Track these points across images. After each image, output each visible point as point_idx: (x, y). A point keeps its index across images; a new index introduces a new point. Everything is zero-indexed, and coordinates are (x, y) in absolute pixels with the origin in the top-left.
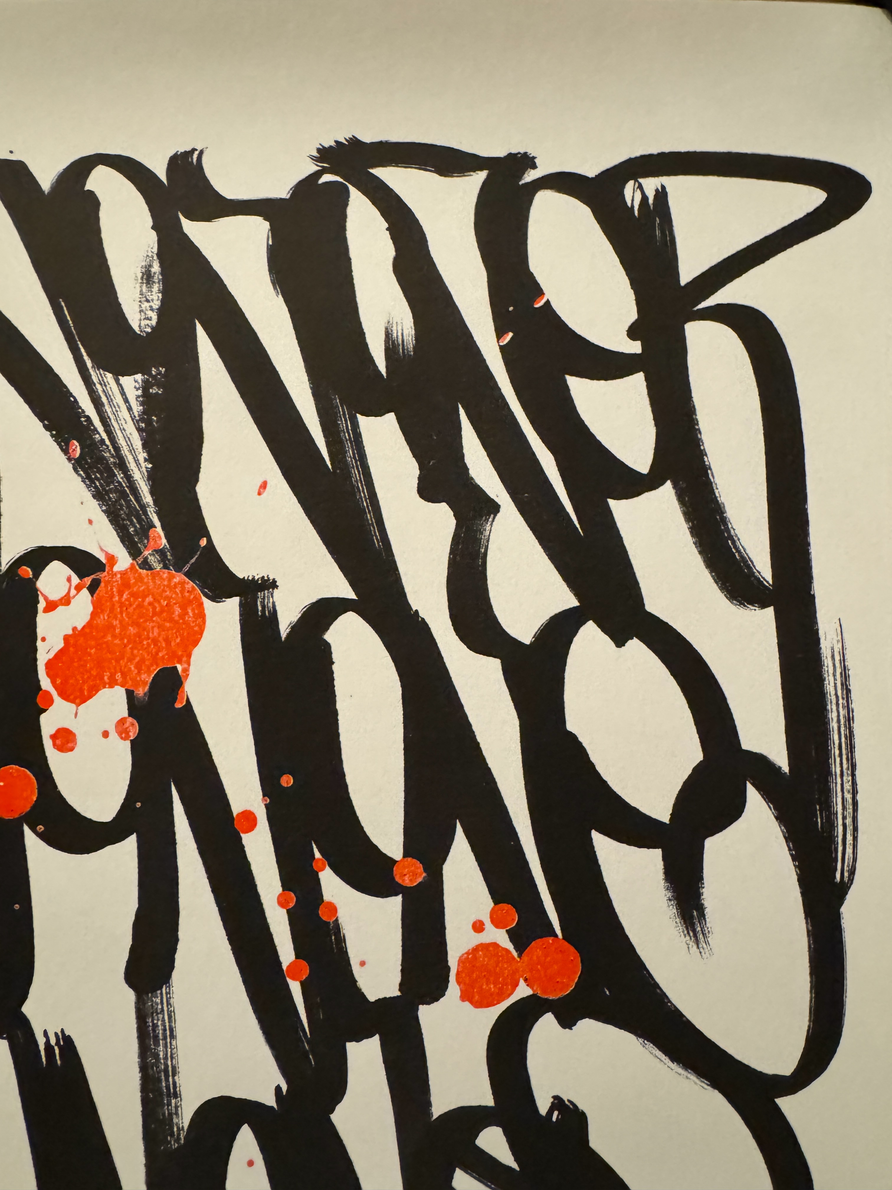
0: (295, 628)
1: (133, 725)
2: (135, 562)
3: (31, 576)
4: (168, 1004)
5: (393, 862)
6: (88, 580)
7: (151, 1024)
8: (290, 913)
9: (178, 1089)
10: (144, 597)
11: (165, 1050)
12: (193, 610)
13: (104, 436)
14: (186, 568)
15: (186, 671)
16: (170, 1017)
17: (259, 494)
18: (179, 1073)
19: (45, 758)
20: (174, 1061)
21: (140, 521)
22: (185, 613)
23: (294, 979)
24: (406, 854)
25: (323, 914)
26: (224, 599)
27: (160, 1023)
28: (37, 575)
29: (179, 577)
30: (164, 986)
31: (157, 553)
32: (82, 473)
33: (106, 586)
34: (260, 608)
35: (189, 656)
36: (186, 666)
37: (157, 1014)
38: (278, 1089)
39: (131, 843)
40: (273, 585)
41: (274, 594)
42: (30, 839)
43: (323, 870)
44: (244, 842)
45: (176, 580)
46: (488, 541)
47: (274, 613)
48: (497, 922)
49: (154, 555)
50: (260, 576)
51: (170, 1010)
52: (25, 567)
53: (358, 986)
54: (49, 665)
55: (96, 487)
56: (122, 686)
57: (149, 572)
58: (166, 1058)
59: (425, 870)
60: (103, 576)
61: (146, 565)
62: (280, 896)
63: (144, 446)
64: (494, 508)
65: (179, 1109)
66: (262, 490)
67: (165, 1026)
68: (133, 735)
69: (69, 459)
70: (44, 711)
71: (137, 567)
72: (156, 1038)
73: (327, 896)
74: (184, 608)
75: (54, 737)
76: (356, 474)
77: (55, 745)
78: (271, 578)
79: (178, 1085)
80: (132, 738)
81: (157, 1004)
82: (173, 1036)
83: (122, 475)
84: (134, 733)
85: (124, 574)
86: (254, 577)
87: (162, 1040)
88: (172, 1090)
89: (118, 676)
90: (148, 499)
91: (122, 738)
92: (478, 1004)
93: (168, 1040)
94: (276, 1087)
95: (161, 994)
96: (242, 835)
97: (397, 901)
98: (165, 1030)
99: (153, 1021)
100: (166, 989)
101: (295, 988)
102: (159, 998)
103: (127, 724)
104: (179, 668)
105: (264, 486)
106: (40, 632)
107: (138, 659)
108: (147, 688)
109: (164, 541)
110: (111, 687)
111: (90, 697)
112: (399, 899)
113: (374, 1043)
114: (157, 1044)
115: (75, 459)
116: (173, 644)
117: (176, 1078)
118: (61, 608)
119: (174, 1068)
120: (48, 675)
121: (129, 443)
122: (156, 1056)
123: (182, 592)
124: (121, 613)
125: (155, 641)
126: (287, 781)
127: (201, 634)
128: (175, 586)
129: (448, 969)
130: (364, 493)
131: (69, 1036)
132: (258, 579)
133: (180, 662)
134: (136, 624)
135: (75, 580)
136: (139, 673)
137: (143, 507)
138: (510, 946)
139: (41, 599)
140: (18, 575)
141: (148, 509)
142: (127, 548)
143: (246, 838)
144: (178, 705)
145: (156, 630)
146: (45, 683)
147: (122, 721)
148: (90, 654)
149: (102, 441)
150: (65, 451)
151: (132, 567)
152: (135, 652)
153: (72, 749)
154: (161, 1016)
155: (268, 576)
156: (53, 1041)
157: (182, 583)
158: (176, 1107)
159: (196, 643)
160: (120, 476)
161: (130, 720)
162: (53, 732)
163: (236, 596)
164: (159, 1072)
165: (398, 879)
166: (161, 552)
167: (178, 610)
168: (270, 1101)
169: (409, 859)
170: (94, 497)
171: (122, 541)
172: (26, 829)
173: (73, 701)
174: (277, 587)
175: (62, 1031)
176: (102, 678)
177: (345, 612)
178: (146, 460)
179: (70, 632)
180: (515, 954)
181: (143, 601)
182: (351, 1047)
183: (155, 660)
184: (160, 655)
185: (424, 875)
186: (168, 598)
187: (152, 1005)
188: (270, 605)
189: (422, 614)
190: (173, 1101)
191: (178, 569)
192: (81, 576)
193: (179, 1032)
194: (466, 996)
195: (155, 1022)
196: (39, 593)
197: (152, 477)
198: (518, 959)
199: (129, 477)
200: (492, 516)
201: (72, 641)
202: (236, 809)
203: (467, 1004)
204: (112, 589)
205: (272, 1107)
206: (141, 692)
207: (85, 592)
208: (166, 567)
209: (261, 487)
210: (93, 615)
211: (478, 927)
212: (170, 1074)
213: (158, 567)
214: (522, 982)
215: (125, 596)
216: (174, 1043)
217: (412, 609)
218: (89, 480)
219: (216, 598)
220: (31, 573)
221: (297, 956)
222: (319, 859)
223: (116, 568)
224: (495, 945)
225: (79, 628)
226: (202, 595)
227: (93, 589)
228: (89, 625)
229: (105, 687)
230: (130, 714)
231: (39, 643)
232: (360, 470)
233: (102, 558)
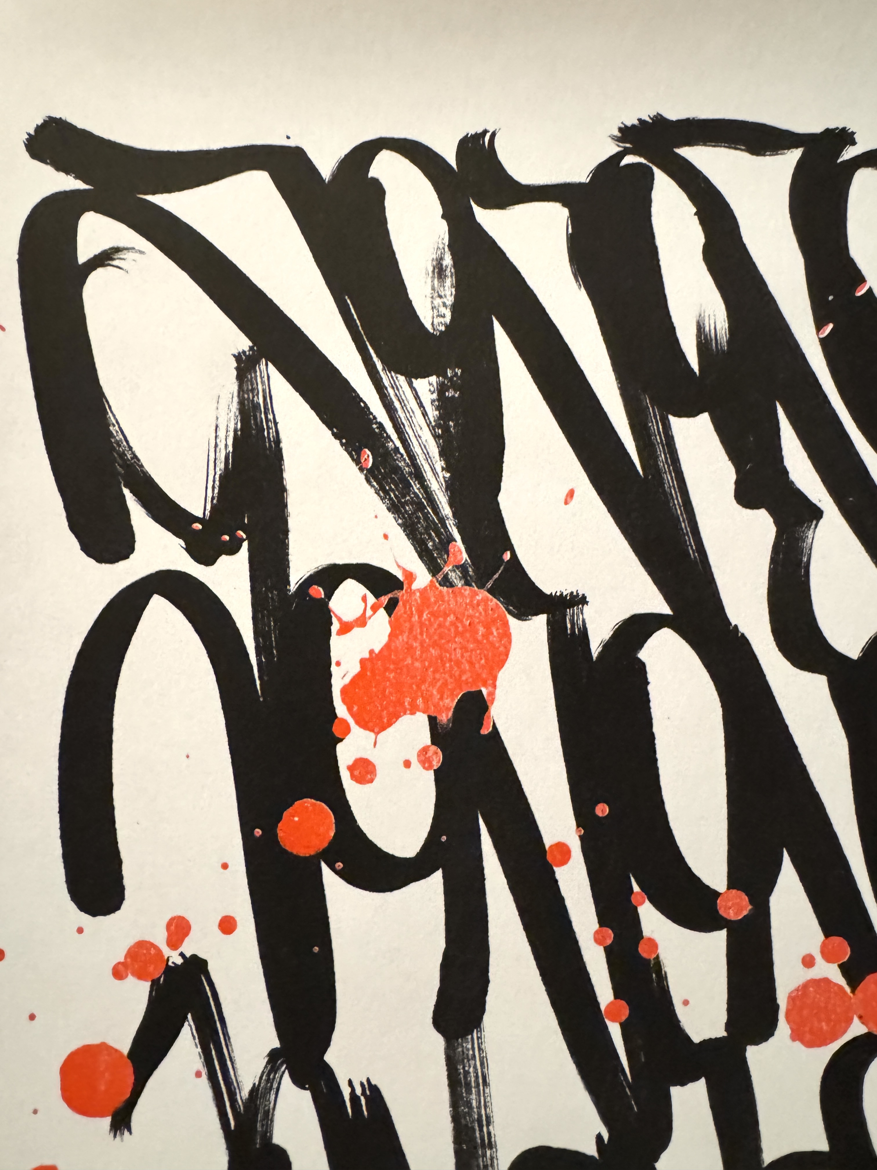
0: (607, 647)
1: (436, 753)
2: (434, 579)
3: (323, 596)
4: (480, 1049)
5: (716, 894)
6: (385, 599)
7: (462, 1071)
8: (609, 951)
9: (493, 1139)
10: (446, 615)
11: (477, 1098)
12: (497, 629)
13: (398, 444)
14: (489, 585)
15: (492, 694)
16: (482, 1064)
17: (566, 503)
18: (493, 1122)
19: (343, 791)
20: (488, 1110)
21: (439, 534)
22: (488, 633)
23: (613, 1020)
24: (730, 886)
25: (643, 950)
26: (530, 617)
27: (471, 1070)
28: (329, 595)
29: (483, 594)
30: (475, 1031)
31: (458, 568)
32: (375, 484)
33: (404, 606)
34: (569, 626)
35: (495, 679)
36: (490, 689)
37: (468, 1061)
38: (599, 1137)
39: (437, 878)
40: (583, 600)
41: (584, 611)
42: (329, 877)
43: (642, 903)
44: (558, 876)
45: (479, 598)
46: (811, 549)
47: (584, 631)
48: (828, 955)
49: (455, 571)
50: (569, 591)
51: (482, 1056)
52: (316, 587)
53: (682, 1026)
54: (344, 691)
55: (390, 499)
56: (424, 712)
57: (450, 590)
58: (479, 1107)
59: (751, 902)
60: (398, 594)
61: (446, 582)
62: (596, 933)
63: (441, 454)
64: (817, 514)
65: (495, 1161)
66: (568, 499)
67: (477, 1074)
68: (436, 764)
69: (361, 469)
70: (341, 740)
71: (437, 585)
72: (468, 1085)
73: (647, 931)
74: (487, 627)
75: (351, 768)
76: (669, 479)
77: (353, 777)
78: (580, 594)
79: (492, 1135)
80: (435, 768)
81: (468, 1050)
82: (485, 1083)
83: (418, 486)
84: (437, 760)
85: (423, 592)
86: (562, 594)
87: (475, 1088)
88: (486, 1141)
89: (420, 701)
90: (446, 510)
91: (424, 768)
92: (809, 1044)
93: (481, 1088)
94: (597, 1135)
95: (472, 1039)
96: (555, 869)
97: (722, 935)
98: (477, 1077)
99: (464, 1068)
100: (477, 1034)
101: (615, 1030)
102: (470, 1043)
103: (430, 753)
104: (485, 691)
105: (571, 494)
106: (335, 655)
107: (439, 684)
108: (450, 714)
109: (465, 556)
110: (413, 713)
111: (390, 724)
112: (723, 933)
113: (699, 1088)
114: (470, 1092)
115: (367, 470)
116: (477, 666)
117: (491, 1128)
118: (356, 631)
119: (488, 1118)
120: (344, 701)
121: (425, 452)
122: (469, 1104)
123: (485, 610)
124: (421, 634)
125: (458, 663)
126: (602, 810)
127: (507, 655)
128: (478, 604)
129: (778, 1007)
130: (678, 500)
131: (375, 1086)
132: (566, 595)
133: (485, 685)
134: (437, 645)
135: (371, 599)
136: (441, 698)
137: (442, 520)
138: (842, 981)
139: (334, 620)
140: (310, 596)
141: (447, 522)
142: (426, 564)
143: (561, 873)
144: (485, 731)
145: (459, 651)
146: (341, 710)
147: (424, 751)
148: (389, 679)
149: (397, 449)
150: (357, 461)
151: (431, 584)
152: (437, 676)
153: (371, 781)
154: (472, 1062)
155: (577, 591)
156: (359, 1091)
157: (485, 601)
158: (492, 1159)
159: (501, 664)
160: (416, 487)
161: (434, 748)
162: (350, 763)
163: (543, 613)
164: (473, 1121)
165: (722, 912)
166: (462, 568)
167: (481, 630)
168: (591, 1150)
169: (734, 891)
170: (389, 509)
171: (421, 557)
172: (324, 867)
173: (372, 730)
174: (587, 603)
175: (368, 1080)
176: (402, 704)
177: (659, 628)
178: (443, 469)
179: (367, 655)
180: (848, 989)
181: (445, 619)
182: (676, 1091)
183: (459, 682)
184: (464, 678)
185: (750, 907)
186: (470, 616)
187: (463, 1051)
188: (580, 622)
189: (742, 629)
190: (488, 1153)
191: (481, 586)
192: (377, 596)
193: (492, 1079)
194: (797, 1035)
195: (467, 1069)
196: (332, 614)
197: (450, 487)
198: (851, 995)
199: (425, 488)
200: (814, 522)
201: (369, 665)
202: (548, 841)
203: (798, 1044)
204: (411, 608)
205: (592, 1157)
206: (445, 718)
207: (382, 612)
208: (467, 583)
209: (567, 495)
210: (392, 636)
211: (808, 962)
212: (484, 1123)
213: (459, 583)
214: (856, 1020)
215: (425, 616)
216: (487, 1091)
217: (731, 624)
218: (383, 492)
219: (522, 615)
220: (323, 593)
221: (616, 996)
222: (637, 892)
223: (415, 586)
224: (827, 981)
225: (377, 651)
226: (506, 612)
227: (390, 608)
228: (387, 646)
229: (405, 714)
230: (433, 743)
231: (334, 668)
232: (673, 475)
233: (400, 576)
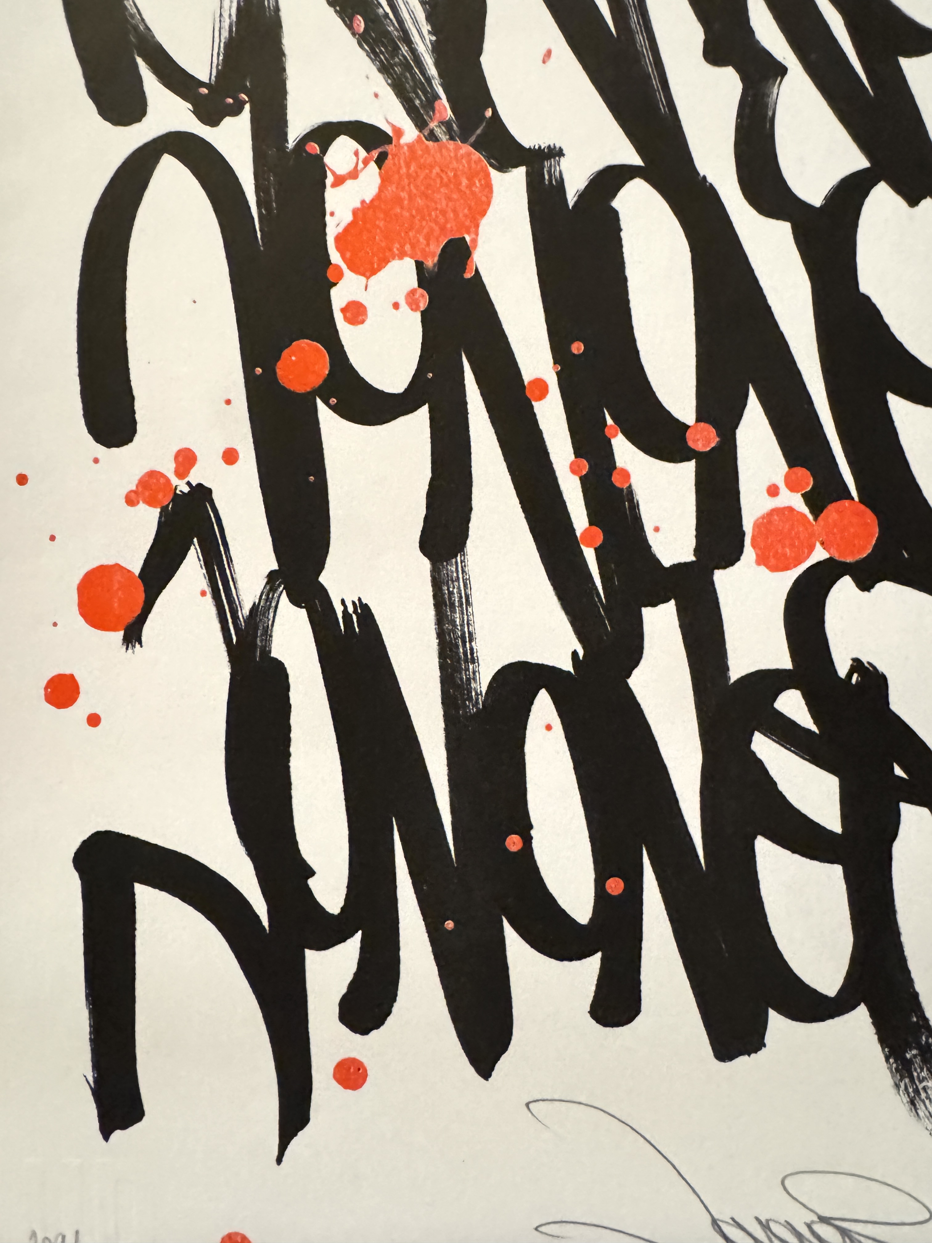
0: (583, 196)
1: (423, 296)
2: (421, 133)
3: (318, 153)
4: (463, 571)
5: (687, 427)
6: (375, 154)
7: (446, 592)
8: (584, 481)
9: (475, 655)
10: (431, 167)
11: (461, 616)
12: (480, 181)
13: (388, 10)
14: (473, 139)
15: (474, 241)
16: (465, 585)
17: (544, 62)
18: (476, 638)
19: (337, 331)
20: (470, 627)
21: (425, 92)
22: (471, 185)
23: (588, 546)
24: (699, 419)
25: (616, 479)
26: (510, 169)
27: (455, 591)
28: (324, 151)
29: (466, 148)
30: (459, 554)
31: (443, 125)
32: (366, 47)
33: (393, 159)
34: (547, 177)
35: (477, 226)
36: (473, 236)
37: (453, 582)
38: (575, 654)
39: (424, 412)
40: (560, 153)
41: (561, 164)
42: (325, 414)
43: (615, 436)
44: (536, 410)
45: (462, 152)
46: (776, 103)
47: (561, 182)
48: (792, 486)
49: (440, 127)
50: (547, 145)
51: (465, 578)
52: (312, 144)
53: (653, 551)
54: (338, 239)
55: (381, 61)
56: (412, 257)
57: (436, 144)
58: (462, 625)
59: (718, 435)
60: (388, 148)
61: (432, 136)
62: (572, 464)
63: (428, 18)
64: (782, 71)
65: (477, 674)
66: (546, 58)
67: (460, 594)
68: (423, 305)
69: (354, 34)
70: (335, 284)
71: (424, 139)
72: (452, 605)
73: (620, 462)
74: (470, 179)
75: (343, 310)
76: (641, 39)
77: (346, 319)
78: (557, 146)
79: (475, 650)
80: (422, 309)
81: (452, 572)
82: (468, 603)
83: (406, 48)
84: (424, 304)
85: (411, 146)
86: (540, 147)
87: (458, 607)
88: (469, 656)
89: (407, 247)
90: (432, 71)
91: (412, 310)
92: (774, 569)
93: (464, 606)
94: (572, 652)
95: (456, 563)
96: (533, 403)
97: (691, 466)
98: (461, 597)
99: (448, 589)
100: (461, 557)
101: (590, 555)
102: (454, 567)
103: (417, 296)
104: (468, 238)
105: (549, 53)
106: (329, 207)
107: (425, 231)
108: (436, 259)
109: (450, 113)
110: (401, 258)
111: (379, 269)
112: (693, 463)
113: (669, 609)
114: (453, 611)
115: (359, 35)
116: (461, 215)
117: (473, 644)
118: (349, 183)
119: (470, 634)
120: (338, 248)
121: (413, 16)
122: (453, 622)
123: (469, 162)
124: (409, 185)
125: (444, 212)
126: (577, 348)
127: (489, 204)
128: (462, 156)
129: (743, 534)
130: (649, 58)
131: (366, 604)
132: (544, 149)
133: (468, 233)
134: (425, 195)
135: (363, 153)
136: (428, 245)
137: (428, 80)
138: (805, 510)
139: (329, 174)
140: (306, 152)
141: (433, 81)
142: (412, 119)
143: (538, 407)
144: (468, 275)
145: (444, 203)
146: (335, 257)
147: (412, 292)
148: (378, 227)
149: (386, 15)
150: (350, 27)
151: (419, 140)
152: (424, 223)
153: (363, 322)
154: (456, 584)
155: (554, 144)
156: (351, 609)
157: (469, 154)
158: (474, 673)
159: (483, 213)
160: (404, 49)
161: (421, 291)
162: (343, 305)
163: (523, 166)
164: (457, 638)
165: (691, 444)
166: (447, 125)
167: (465, 182)
168: (567, 666)
169: (702, 424)
170: (380, 70)
171: (409, 114)
172: (320, 403)
173: (363, 274)
174: (563, 155)
175: (360, 599)
176: (391, 250)
177: (632, 178)
178: (429, 32)
179: (358, 205)
180: (811, 517)
181: (431, 172)
182: (647, 613)
183: (443, 229)
184: (449, 226)
185: (718, 439)
186: (455, 170)
187: (447, 574)
188: (557, 174)
189: (710, 179)
190: (471, 667)
191: (464, 141)
192: (368, 150)
193: (474, 599)
194: (762, 560)
195: (451, 589)
196: (327, 168)
197: (437, 49)
198: (814, 523)
199: (413, 51)
200: (779, 79)
201: (360, 214)
202: (527, 377)
203: (763, 568)
204: (399, 160)
205: (569, 672)
206: (430, 263)
207: (373, 166)
208: (452, 138)
209: (545, 55)
210: (382, 188)
211: (773, 491)
212: (467, 640)
213: (444, 138)
214: (818, 545)
215: (412, 168)
216: (470, 610)
217: (698, 174)
218: (373, 54)
219: (502, 168)
220: (318, 148)
221: (591, 523)
222: (611, 426)
223: (403, 141)
224: (790, 509)
225: (368, 201)
226: (488, 166)
227: (380, 161)
228: (378, 197)
229: (394, 259)
230: (420, 285)
231: (328, 218)
232: (645, 34)
233: (389, 131)
